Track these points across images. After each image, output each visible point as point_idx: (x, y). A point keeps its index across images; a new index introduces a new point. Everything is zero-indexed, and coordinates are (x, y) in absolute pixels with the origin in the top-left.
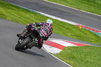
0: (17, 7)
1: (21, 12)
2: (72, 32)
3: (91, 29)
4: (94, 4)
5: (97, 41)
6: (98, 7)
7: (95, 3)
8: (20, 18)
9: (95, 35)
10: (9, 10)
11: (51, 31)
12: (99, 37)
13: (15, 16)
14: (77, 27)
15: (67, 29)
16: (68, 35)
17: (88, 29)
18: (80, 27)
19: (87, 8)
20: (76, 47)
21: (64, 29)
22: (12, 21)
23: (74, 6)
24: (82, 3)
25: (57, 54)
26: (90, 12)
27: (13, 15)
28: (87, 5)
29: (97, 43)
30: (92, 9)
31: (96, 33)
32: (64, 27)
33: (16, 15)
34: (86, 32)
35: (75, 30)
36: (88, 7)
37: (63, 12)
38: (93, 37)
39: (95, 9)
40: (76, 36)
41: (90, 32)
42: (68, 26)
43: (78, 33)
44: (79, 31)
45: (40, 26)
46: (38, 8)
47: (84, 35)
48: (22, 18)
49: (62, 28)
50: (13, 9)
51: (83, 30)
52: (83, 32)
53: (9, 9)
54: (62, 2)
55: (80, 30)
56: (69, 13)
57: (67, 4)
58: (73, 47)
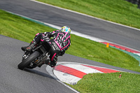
0: (17, 17)
1: (22, 24)
2: (95, 52)
3: (123, 48)
4: (126, 12)
5: (132, 66)
6: (132, 16)
7: (129, 10)
8: (20, 32)
9: (129, 57)
10: (5, 21)
11: (68, 43)
12: (134, 60)
13: (13, 29)
14: (102, 46)
15: (89, 48)
16: (89, 57)
17: (118, 49)
18: (108, 46)
19: (116, 17)
20: (102, 74)
21: (85, 48)
22: (9, 36)
23: (99, 15)
24: (110, 10)
25: (74, 84)
26: (121, 23)
27: (10, 28)
28: (117, 14)
29: (132, 68)
30: (125, 19)
31: (130, 54)
32: (83, 45)
33: (15, 28)
34: (116, 52)
35: (99, 49)
36: (118, 16)
37: (82, 23)
38: (126, 60)
39: (128, 19)
40: (101, 58)
41: (121, 52)
42: (89, 44)
43: (104, 53)
44: (106, 51)
45: (53, 36)
46: (47, 17)
47: (113, 57)
48: (23, 32)
49: (81, 46)
50: (10, 20)
51: (112, 50)
52: (111, 52)
53: (5, 19)
54: (81, 9)
55: (106, 49)
56: (91, 25)
57: (89, 12)
58: (98, 74)
